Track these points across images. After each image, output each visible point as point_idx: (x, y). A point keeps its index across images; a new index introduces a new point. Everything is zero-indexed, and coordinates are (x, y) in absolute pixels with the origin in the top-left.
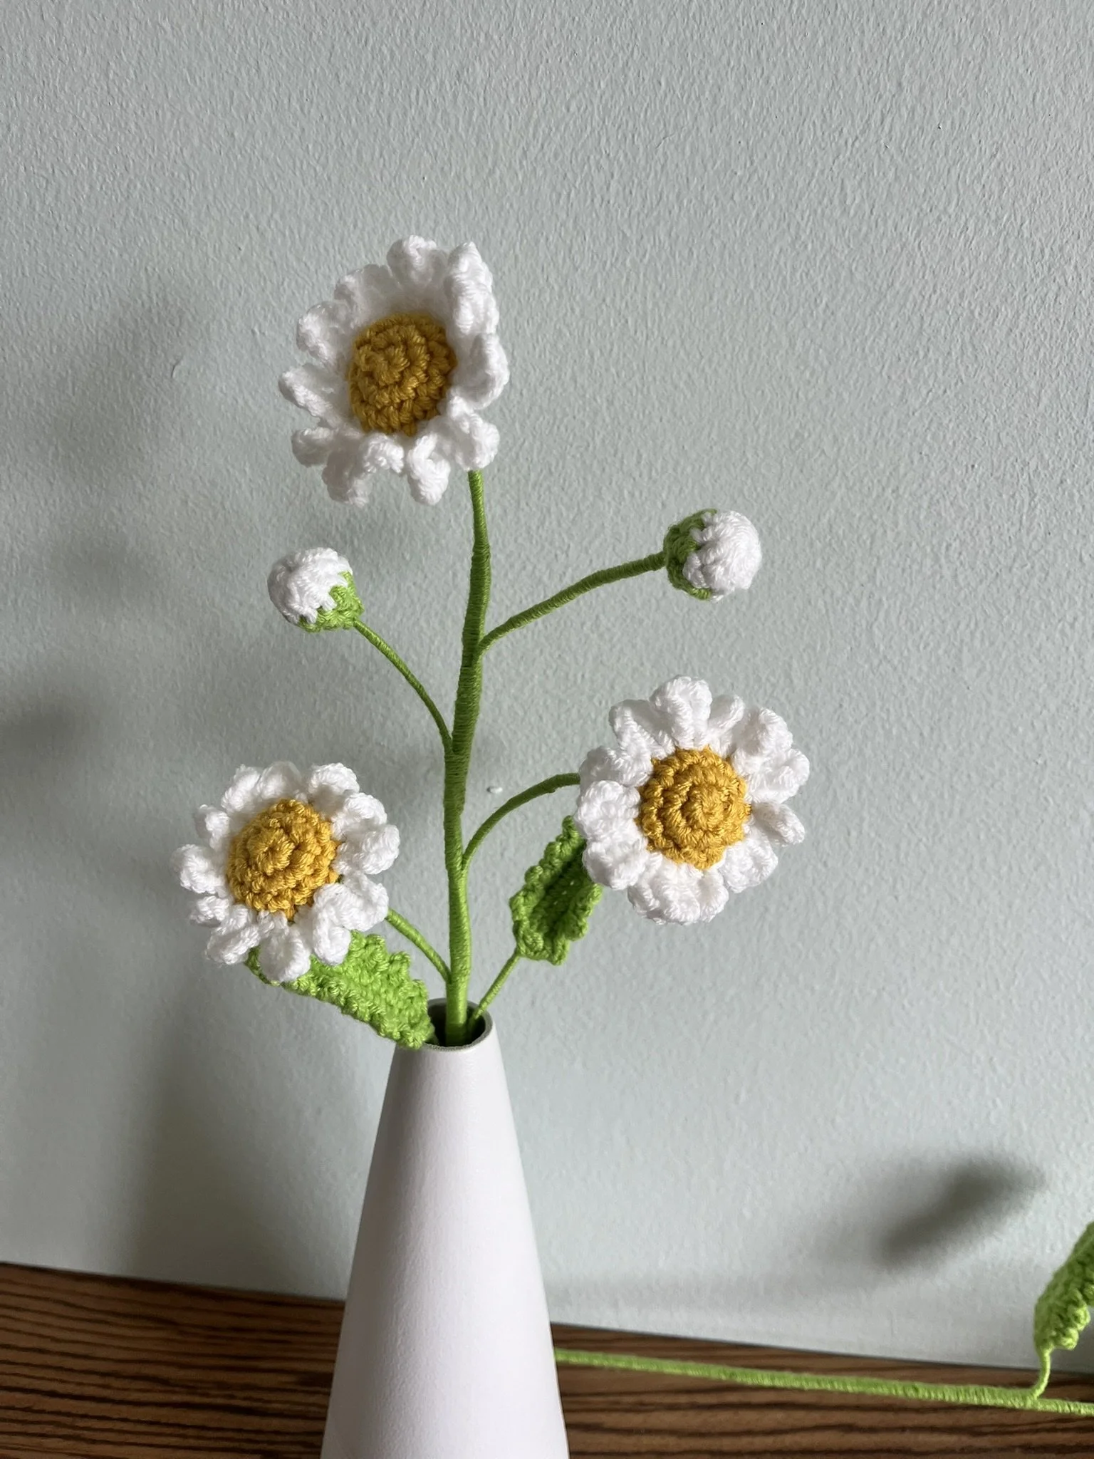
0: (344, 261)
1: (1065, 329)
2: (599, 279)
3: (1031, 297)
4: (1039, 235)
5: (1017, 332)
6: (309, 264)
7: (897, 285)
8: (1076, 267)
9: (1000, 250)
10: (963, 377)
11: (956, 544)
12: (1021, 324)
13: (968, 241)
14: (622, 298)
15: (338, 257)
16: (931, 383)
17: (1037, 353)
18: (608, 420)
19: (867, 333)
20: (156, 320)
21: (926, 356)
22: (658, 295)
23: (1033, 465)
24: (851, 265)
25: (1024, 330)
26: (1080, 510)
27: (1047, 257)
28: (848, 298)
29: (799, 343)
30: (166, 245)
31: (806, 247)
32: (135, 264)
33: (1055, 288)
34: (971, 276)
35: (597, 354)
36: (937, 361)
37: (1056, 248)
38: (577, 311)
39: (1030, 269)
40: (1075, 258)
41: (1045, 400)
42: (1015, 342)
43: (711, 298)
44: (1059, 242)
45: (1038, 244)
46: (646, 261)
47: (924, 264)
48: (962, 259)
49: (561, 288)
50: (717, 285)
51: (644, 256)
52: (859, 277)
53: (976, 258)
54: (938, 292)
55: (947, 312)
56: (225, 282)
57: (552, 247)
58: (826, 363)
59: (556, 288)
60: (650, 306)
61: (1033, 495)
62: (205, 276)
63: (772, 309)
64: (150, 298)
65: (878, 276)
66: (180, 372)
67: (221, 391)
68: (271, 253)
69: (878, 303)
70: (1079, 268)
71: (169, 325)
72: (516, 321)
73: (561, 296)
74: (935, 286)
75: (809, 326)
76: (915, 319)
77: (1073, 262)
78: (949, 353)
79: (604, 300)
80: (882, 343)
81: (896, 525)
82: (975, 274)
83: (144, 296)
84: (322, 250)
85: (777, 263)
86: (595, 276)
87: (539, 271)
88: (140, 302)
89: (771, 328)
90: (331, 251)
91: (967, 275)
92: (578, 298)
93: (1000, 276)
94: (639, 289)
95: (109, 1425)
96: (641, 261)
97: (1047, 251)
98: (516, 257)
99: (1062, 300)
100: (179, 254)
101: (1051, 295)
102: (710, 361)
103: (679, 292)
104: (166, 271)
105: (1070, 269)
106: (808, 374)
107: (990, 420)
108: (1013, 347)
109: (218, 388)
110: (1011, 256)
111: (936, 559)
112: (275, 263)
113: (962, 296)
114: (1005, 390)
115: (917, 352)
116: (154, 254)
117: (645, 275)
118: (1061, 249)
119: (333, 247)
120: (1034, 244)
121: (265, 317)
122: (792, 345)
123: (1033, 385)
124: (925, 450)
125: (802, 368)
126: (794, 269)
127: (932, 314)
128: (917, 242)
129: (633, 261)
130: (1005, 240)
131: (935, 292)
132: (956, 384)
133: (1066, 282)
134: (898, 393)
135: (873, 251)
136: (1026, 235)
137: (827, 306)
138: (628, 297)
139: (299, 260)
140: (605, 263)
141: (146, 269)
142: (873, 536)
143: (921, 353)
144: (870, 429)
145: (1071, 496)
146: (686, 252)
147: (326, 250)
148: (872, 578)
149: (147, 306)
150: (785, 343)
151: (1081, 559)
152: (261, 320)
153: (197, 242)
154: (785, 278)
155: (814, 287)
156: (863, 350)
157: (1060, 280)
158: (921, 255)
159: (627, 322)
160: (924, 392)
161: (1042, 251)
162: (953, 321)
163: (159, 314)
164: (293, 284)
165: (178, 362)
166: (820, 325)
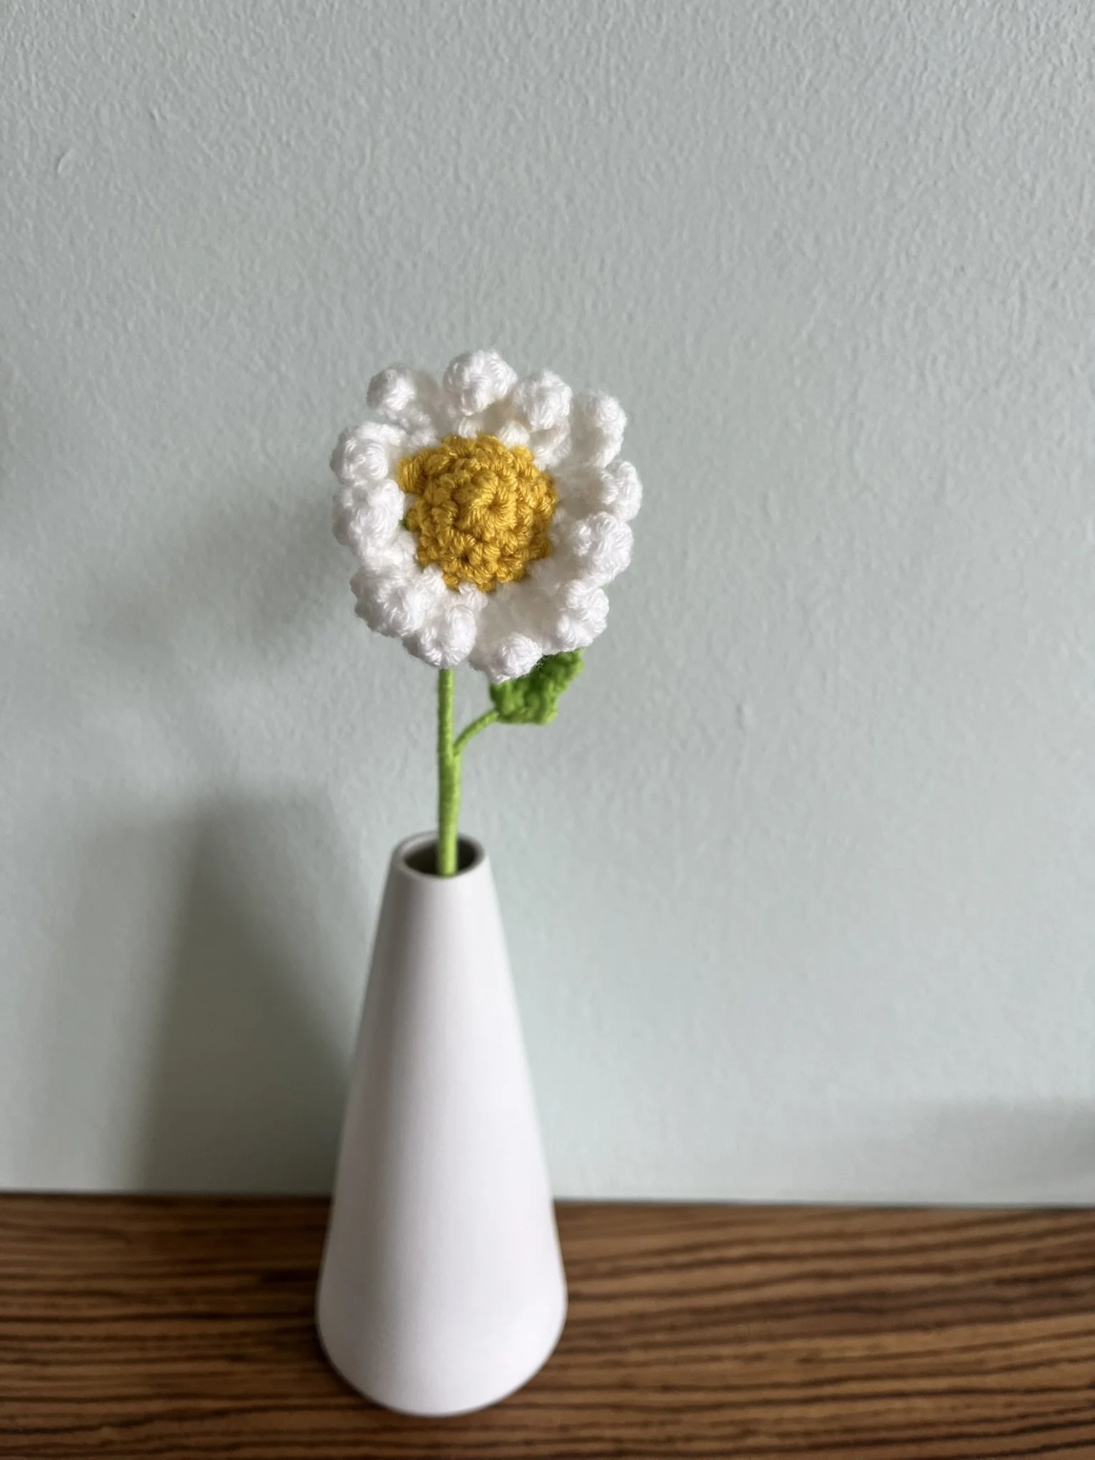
0: (258, 29)
1: (1061, 115)
2: (556, 48)
3: (1025, 78)
4: (1034, 9)
5: (1011, 116)
6: (216, 32)
7: (886, 59)
8: (1072, 46)
9: (994, 24)
10: (956, 167)
11: (942, 358)
12: (1016, 108)
13: (960, 13)
14: (582, 72)
15: (251, 23)
16: (921, 171)
17: (1031, 140)
18: (567, 219)
19: (853, 114)
20: (36, 105)
21: (916, 141)
22: (622, 68)
23: (1026, 264)
24: (836, 36)
25: (1018, 114)
26: (1071, 315)
27: (1042, 33)
28: (833, 73)
29: (779, 126)
30: (46, 12)
31: (787, 15)
32: (9, 38)
33: (1049, 68)
34: (964, 52)
35: (554, 141)
36: (927, 148)
37: (1052, 24)
38: (531, 88)
39: (1024, 46)
40: (1072, 36)
41: (1039, 194)
42: (1009, 127)
43: (682, 73)
44: (1054, 18)
45: (1033, 20)
46: (609, 27)
47: (914, 38)
48: (954, 33)
49: (512, 61)
50: (690, 58)
51: (606, 21)
52: (845, 50)
53: (969, 33)
54: (929, 69)
55: (939, 92)
56: (117, 56)
57: (502, 12)
58: (808, 149)
59: (507, 60)
60: (613, 81)
61: (1023, 298)
62: (93, 50)
63: (750, 85)
64: (29, 79)
65: (865, 49)
66: (66, 167)
67: (116, 187)
68: (171, 21)
69: (866, 80)
70: (1076, 47)
71: (51, 109)
72: (461, 100)
73: (511, 69)
74: (926, 62)
75: (790, 105)
76: (905, 100)
77: (1069, 40)
78: (941, 140)
79: (561, 75)
80: (869, 126)
81: (879, 334)
82: (969, 50)
83: (21, 77)
84: (231, 15)
85: (756, 31)
86: (551, 47)
87: (486, 40)
88: (16, 83)
89: (749, 109)
90: (243, 17)
91: (959, 51)
92: (532, 72)
93: (994, 52)
94: (602, 61)
95: (60, 1345)
96: (604, 28)
97: (1042, 27)
98: (460, 24)
99: (1057, 82)
100: (62, 25)
101: (1046, 78)
102: (681, 148)
103: (647, 65)
104: (47, 47)
105: (1065, 48)
106: (788, 163)
107: (982, 215)
108: (1007, 133)
109: (112, 185)
110: (1005, 32)
111: (922, 375)
112: (176, 32)
113: (954, 73)
114: (999, 182)
115: (906, 139)
116: (32, 24)
117: (608, 45)
118: (1057, 24)
119: (245, 12)
120: (1028, 19)
121: (166, 98)
122: (772, 130)
123: (1027, 177)
124: (913, 250)
125: (782, 155)
126: (774, 39)
127: (923, 96)
128: (907, 13)
129: (594, 28)
130: (999, 13)
131: (926, 69)
132: (947, 174)
133: (1062, 62)
134: (886, 185)
135: (860, 21)
136: (1021, 8)
137: (810, 83)
138: (588, 71)
139: (204, 28)
140: (562, 30)
141: (23, 44)
142: (855, 350)
143: (911, 139)
144: (854, 227)
145: (1064, 300)
146: (653, 18)
147: (237, 16)
148: (854, 395)
149: (25, 88)
150: (764, 126)
151: (1071, 371)
152: (160, 100)
153: (83, 10)
154: (764, 49)
155: (797, 60)
156: (849, 134)
157: (1055, 61)
158: (912, 26)
159: (587, 102)
160: (913, 182)
161: (1037, 27)
162: (945, 102)
163: (39, 97)
164: (198, 57)
165: (63, 154)
166: (802, 104)
